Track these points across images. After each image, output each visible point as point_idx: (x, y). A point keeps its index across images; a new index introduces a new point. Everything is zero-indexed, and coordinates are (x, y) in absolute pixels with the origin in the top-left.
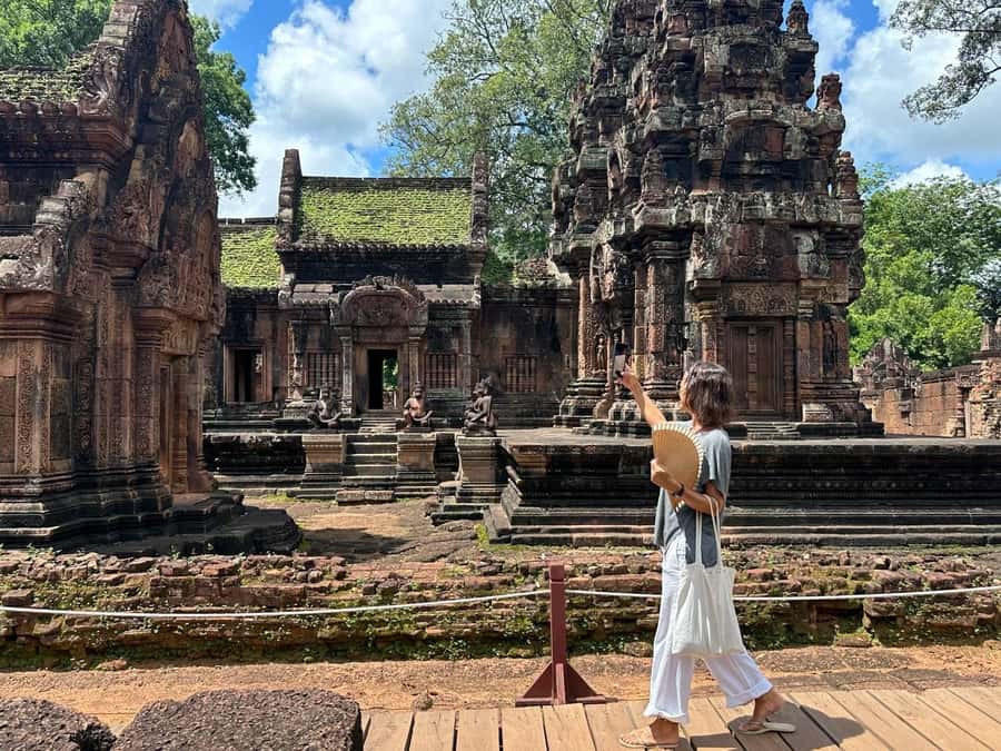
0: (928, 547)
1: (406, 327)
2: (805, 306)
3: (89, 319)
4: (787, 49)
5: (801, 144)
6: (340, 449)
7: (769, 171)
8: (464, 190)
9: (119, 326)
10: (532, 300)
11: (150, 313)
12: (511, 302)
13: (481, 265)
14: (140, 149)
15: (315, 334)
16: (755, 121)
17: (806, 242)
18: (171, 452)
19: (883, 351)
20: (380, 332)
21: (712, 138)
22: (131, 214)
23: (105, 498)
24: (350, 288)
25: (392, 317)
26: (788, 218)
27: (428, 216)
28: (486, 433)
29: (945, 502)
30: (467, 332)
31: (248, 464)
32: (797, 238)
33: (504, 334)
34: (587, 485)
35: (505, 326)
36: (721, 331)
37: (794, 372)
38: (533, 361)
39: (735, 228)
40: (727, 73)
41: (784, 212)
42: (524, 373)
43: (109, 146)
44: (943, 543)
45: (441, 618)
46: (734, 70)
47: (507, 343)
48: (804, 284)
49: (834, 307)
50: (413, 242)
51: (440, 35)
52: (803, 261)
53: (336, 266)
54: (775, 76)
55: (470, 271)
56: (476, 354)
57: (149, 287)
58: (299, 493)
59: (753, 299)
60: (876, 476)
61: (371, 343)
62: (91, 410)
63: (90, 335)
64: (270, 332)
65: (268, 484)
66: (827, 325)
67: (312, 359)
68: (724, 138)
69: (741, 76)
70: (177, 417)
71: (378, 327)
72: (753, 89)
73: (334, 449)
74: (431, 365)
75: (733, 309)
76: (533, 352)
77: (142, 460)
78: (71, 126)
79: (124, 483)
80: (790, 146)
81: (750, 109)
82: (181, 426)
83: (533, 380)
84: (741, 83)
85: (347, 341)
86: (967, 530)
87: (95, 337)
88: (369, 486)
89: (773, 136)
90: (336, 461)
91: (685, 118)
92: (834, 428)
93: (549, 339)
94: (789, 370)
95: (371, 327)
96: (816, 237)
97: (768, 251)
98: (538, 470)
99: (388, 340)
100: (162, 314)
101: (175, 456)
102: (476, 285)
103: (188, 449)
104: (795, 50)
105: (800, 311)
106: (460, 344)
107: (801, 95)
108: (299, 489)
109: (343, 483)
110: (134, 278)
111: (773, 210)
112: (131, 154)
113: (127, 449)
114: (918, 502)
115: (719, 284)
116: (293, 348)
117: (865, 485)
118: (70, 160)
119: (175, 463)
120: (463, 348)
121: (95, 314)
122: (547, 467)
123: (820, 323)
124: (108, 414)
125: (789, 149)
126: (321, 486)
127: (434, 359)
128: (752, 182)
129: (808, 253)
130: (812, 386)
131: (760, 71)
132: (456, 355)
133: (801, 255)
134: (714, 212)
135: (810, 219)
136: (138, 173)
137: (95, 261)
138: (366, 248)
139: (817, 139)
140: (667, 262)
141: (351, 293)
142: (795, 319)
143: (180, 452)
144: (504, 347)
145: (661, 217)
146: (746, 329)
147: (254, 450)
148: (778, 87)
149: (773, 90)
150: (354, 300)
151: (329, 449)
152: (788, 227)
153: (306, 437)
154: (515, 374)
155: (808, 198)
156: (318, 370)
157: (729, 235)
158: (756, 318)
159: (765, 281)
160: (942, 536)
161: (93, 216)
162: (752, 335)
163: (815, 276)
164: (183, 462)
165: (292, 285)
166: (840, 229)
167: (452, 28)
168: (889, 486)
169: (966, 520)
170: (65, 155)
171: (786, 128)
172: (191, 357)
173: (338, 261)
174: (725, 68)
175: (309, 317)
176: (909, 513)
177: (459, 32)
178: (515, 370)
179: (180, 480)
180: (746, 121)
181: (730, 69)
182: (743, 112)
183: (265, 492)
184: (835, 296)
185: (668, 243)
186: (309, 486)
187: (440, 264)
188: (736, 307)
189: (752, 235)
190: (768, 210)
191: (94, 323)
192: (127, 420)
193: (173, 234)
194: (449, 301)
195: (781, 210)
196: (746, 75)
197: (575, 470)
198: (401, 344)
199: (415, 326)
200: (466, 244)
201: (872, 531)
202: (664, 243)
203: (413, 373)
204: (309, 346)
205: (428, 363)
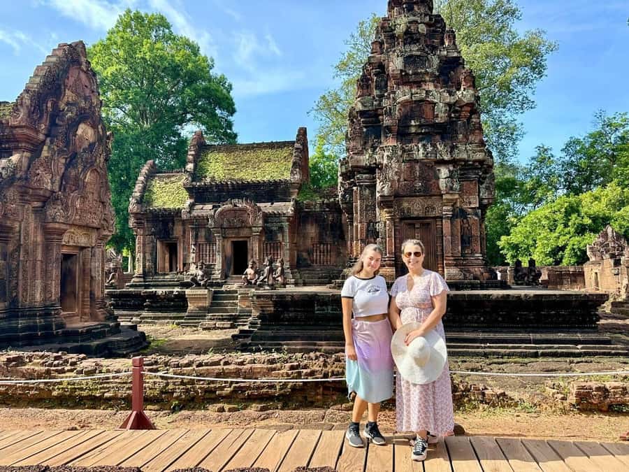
0: (498, 358)
1: (250, 228)
2: (447, 210)
3: (17, 229)
4: (439, 57)
5: (444, 113)
6: (206, 298)
7: (427, 131)
8: (291, 148)
9: (35, 232)
10: (327, 209)
11: (51, 225)
12: (315, 212)
13: (297, 190)
14: (48, 140)
15: (203, 233)
16: (415, 101)
17: (444, 172)
18: (80, 299)
19: (607, 234)
20: (237, 230)
21: (389, 113)
22: (38, 174)
23: (21, 323)
24: (219, 207)
25: (243, 222)
26: (432, 158)
27: (268, 164)
28: (267, 288)
29: (515, 330)
30: (287, 230)
31: (161, 307)
32: (439, 170)
33: (312, 230)
34: (296, 317)
35: (312, 225)
36: (397, 226)
37: (442, 250)
38: (329, 246)
39: (400, 166)
40: (403, 74)
41: (429, 155)
42: (324, 252)
43: (28, 139)
44: (508, 356)
45: (113, 388)
46: (408, 71)
47: (314, 235)
48: (444, 197)
49: (470, 210)
50: (258, 179)
51: (344, 54)
52: (442, 183)
53: (216, 194)
54: (433, 73)
55: (290, 194)
56: (295, 241)
57: (51, 211)
58: (182, 323)
59: (416, 207)
60: (470, 313)
61: (232, 237)
62: (17, 277)
63: (18, 238)
64: (182, 233)
65: (171, 318)
66: (465, 221)
67: (201, 246)
68: (397, 112)
69: (413, 74)
70: (84, 280)
71: (236, 228)
72: (420, 82)
73: (203, 298)
74: (267, 249)
75: (404, 213)
76: (329, 240)
77: (48, 303)
78: (7, 131)
79: (35, 315)
80: (438, 115)
81: (412, 94)
82: (86, 285)
83: (329, 257)
84: (413, 78)
85: (219, 236)
86: (525, 348)
87: (20, 240)
88: (219, 319)
89: (427, 109)
90: (204, 305)
91: (375, 103)
92: (463, 283)
93: (338, 232)
94: (439, 249)
95: (230, 228)
96: (451, 168)
97: (422, 178)
98: (269, 309)
99: (241, 235)
100: (57, 226)
101: (83, 301)
102: (292, 203)
103: (91, 298)
104: (446, 57)
105: (444, 213)
106: (283, 236)
107: (452, 83)
108: (183, 321)
109: (207, 318)
110: (43, 207)
111: (423, 154)
112: (43, 142)
113: (38, 297)
114: (498, 329)
115: (392, 198)
116: (191, 241)
117: (463, 318)
118: (9, 148)
119: (83, 305)
120: (285, 240)
121: (20, 227)
122: (274, 307)
123: (459, 220)
124: (29, 278)
125: (437, 116)
126: (195, 319)
127: (269, 246)
128: (418, 137)
129: (446, 178)
130: (452, 258)
131: (423, 71)
132: (281, 243)
133: (441, 180)
134: (388, 156)
135: (446, 158)
136: (46, 152)
137: (20, 200)
138: (232, 184)
139: (459, 109)
140: (367, 186)
141: (220, 209)
142: (441, 218)
143: (86, 299)
144: (312, 238)
145: (360, 160)
146: (414, 225)
147: (165, 298)
148: (436, 80)
149: (433, 81)
150: (221, 213)
151: (200, 298)
152: (433, 164)
153: (188, 291)
154: (318, 254)
155: (445, 146)
156: (204, 253)
157: (396, 170)
158: (417, 218)
159: (422, 196)
160: (508, 351)
161: (18, 176)
162: (418, 228)
163: (451, 192)
164: (87, 305)
165: (192, 206)
166: (471, 163)
167: (351, 50)
168: (479, 318)
169: (529, 341)
170: (7, 146)
171: (435, 104)
172: (93, 247)
173: (217, 192)
174: (401, 71)
175: (199, 224)
176: (492, 336)
177: (355, 52)
178: (318, 251)
179: (85, 314)
180: (410, 102)
181: (405, 71)
182: (408, 97)
183: (168, 323)
184: (470, 203)
185: (367, 175)
186: (189, 319)
187: (273, 191)
188: (406, 212)
189: (412, 169)
190: (420, 154)
191: (20, 231)
192: (38, 282)
193: (67, 183)
194: (275, 212)
195: (427, 154)
196: (416, 74)
197: (290, 309)
198: (249, 237)
199: (255, 227)
200: (288, 179)
201: (464, 347)
202: (364, 176)
203: (255, 254)
204: (199, 240)
205: (265, 248)
